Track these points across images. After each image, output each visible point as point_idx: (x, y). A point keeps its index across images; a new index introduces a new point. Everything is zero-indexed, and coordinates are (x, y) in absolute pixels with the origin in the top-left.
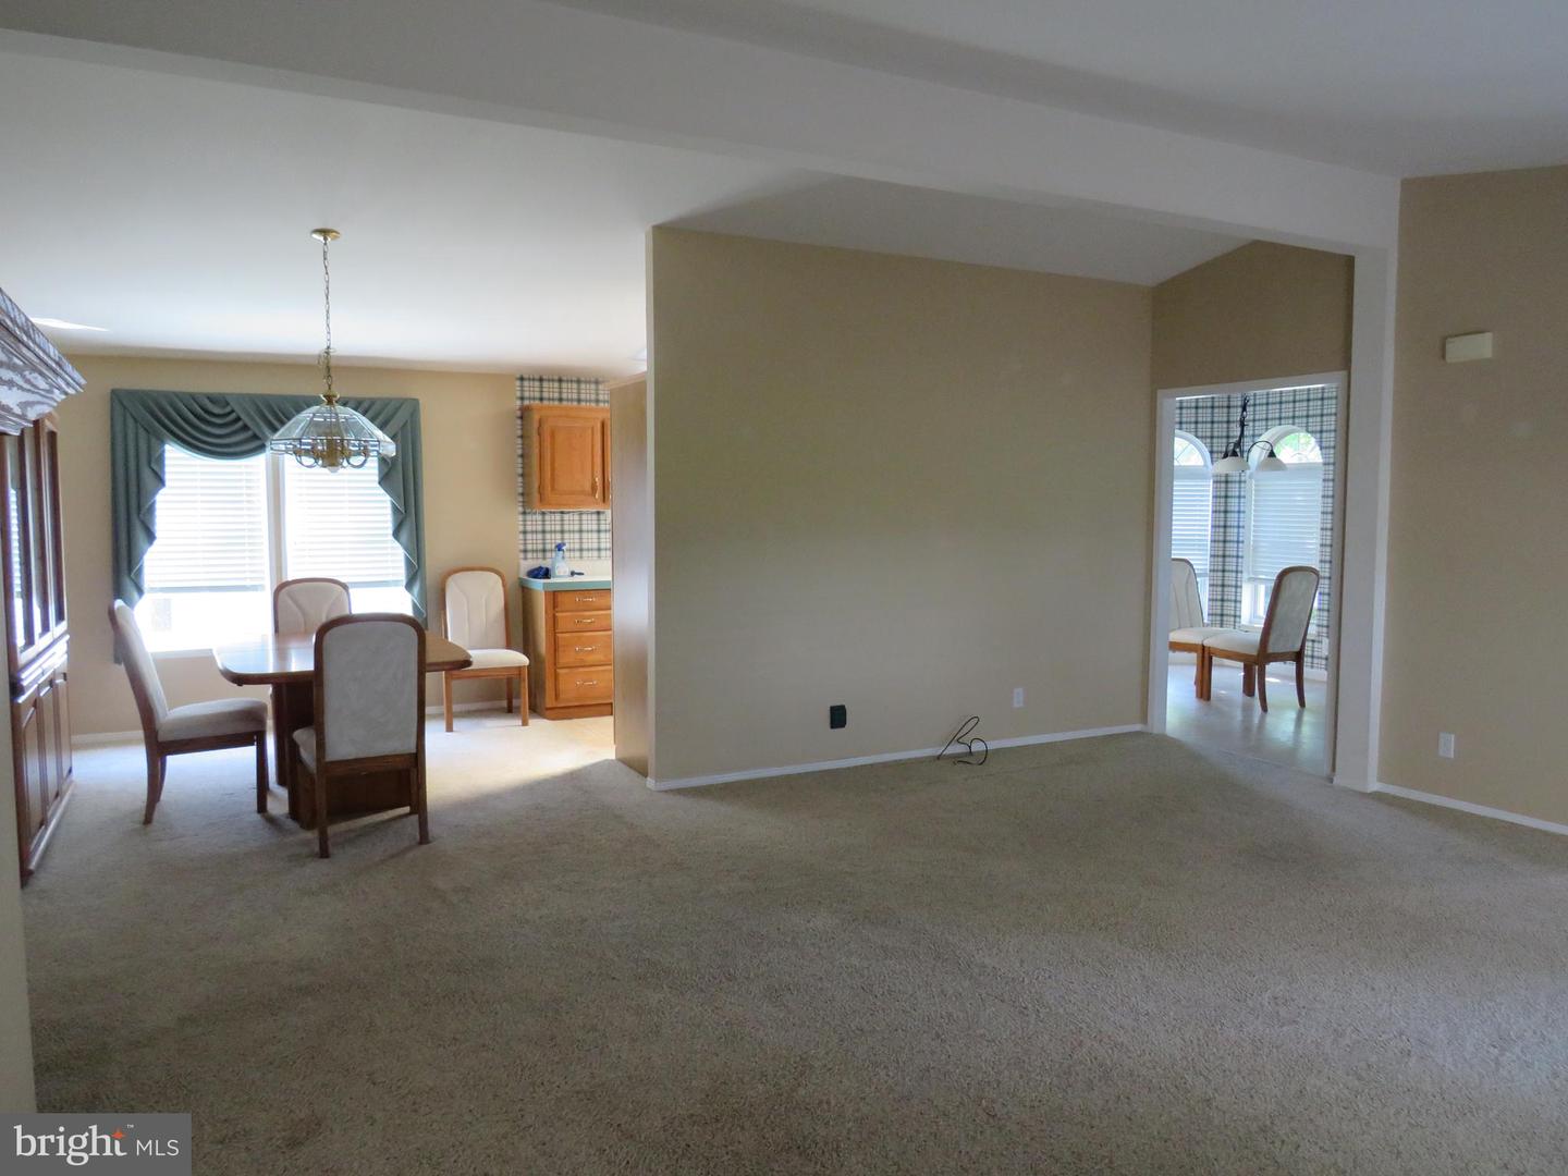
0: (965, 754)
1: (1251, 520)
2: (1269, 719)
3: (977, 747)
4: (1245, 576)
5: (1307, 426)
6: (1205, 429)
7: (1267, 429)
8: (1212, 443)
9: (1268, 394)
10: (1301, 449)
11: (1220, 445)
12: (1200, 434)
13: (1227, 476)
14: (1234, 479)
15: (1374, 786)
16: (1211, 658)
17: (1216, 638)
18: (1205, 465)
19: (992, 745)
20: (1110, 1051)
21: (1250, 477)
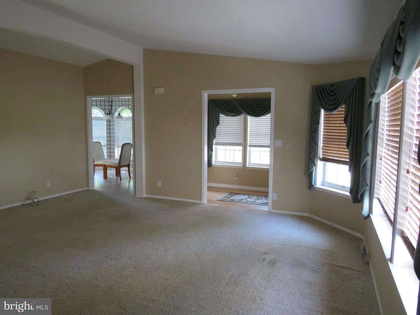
0: (32, 203)
1: (116, 131)
2: (122, 182)
3: (35, 200)
4: (116, 146)
5: (129, 108)
6: (103, 107)
7: (119, 108)
8: (105, 111)
9: (119, 99)
10: (127, 113)
11: (107, 111)
12: (102, 108)
13: (109, 120)
14: (111, 120)
15: (145, 196)
16: (106, 168)
17: (108, 162)
18: (104, 117)
19: (40, 199)
20: (71, 281)
21: (116, 120)
